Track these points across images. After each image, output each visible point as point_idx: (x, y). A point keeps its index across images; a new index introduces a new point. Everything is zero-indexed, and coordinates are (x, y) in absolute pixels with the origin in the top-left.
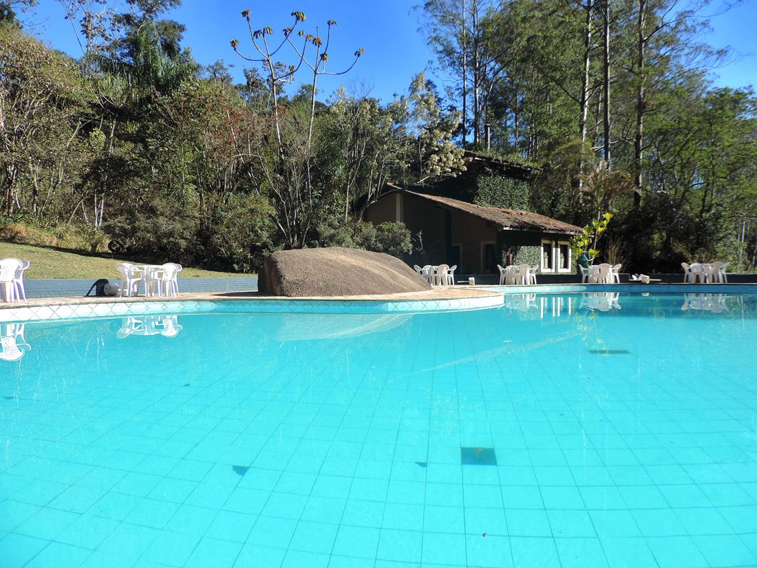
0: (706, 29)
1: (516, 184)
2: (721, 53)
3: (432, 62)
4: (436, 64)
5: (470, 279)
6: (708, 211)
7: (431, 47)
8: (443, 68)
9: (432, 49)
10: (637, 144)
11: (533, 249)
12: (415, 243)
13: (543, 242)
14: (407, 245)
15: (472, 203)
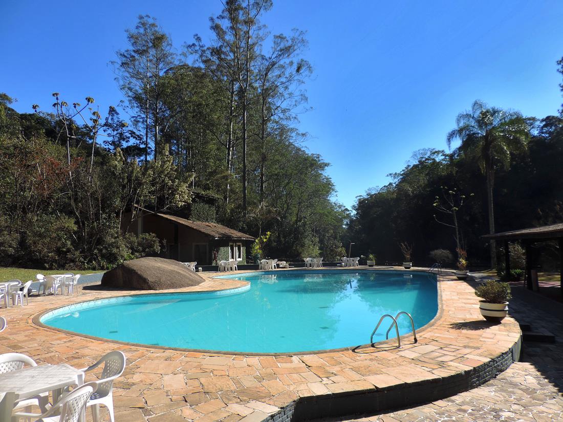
0: (296, 121)
1: (210, 207)
2: (303, 135)
3: (123, 102)
4: (127, 103)
5: (199, 268)
6: (300, 221)
7: (124, 92)
8: (132, 107)
9: (124, 94)
10: (262, 178)
11: (225, 248)
12: (162, 246)
13: (230, 244)
14: (157, 248)
15: (188, 219)
